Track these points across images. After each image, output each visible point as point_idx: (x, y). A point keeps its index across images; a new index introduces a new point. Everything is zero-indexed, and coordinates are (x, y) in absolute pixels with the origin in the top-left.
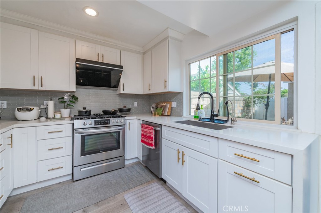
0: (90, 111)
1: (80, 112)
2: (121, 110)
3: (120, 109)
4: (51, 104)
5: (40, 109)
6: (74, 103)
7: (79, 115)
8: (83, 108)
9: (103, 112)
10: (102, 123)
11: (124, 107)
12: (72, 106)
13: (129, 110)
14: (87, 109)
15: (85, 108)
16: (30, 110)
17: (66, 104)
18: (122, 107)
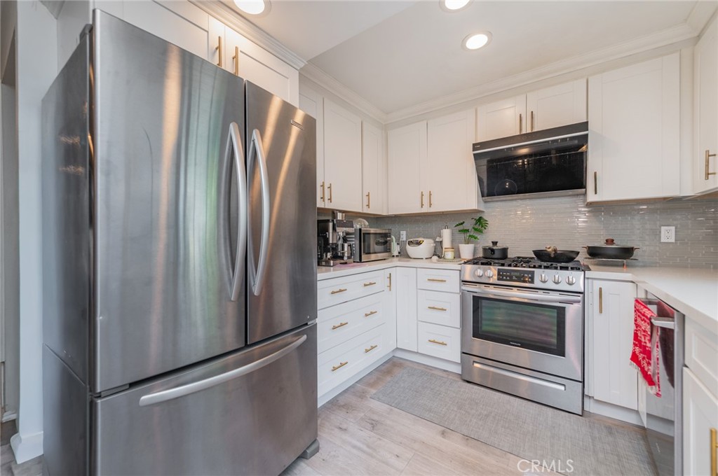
0: (505, 251)
1: (485, 250)
2: (594, 252)
3: (589, 247)
4: (446, 235)
5: (435, 242)
6: (481, 231)
7: (484, 258)
8: (493, 242)
9: (536, 252)
10: (514, 278)
11: (610, 241)
12: (476, 238)
13: (627, 253)
14: (500, 246)
15: (495, 243)
16: (419, 243)
17: (468, 235)
18: (600, 243)
